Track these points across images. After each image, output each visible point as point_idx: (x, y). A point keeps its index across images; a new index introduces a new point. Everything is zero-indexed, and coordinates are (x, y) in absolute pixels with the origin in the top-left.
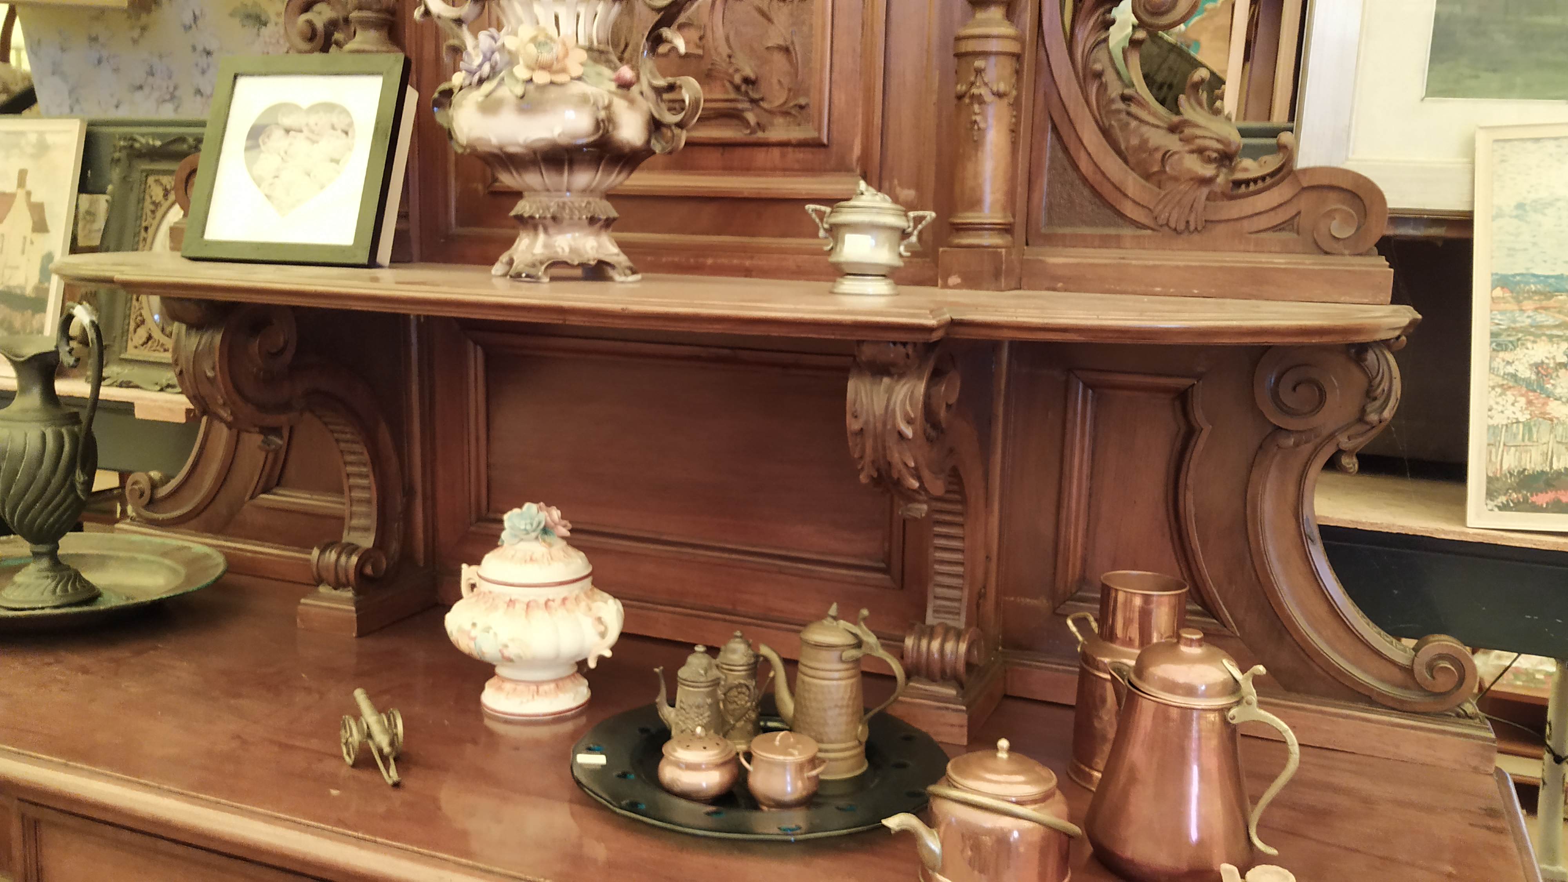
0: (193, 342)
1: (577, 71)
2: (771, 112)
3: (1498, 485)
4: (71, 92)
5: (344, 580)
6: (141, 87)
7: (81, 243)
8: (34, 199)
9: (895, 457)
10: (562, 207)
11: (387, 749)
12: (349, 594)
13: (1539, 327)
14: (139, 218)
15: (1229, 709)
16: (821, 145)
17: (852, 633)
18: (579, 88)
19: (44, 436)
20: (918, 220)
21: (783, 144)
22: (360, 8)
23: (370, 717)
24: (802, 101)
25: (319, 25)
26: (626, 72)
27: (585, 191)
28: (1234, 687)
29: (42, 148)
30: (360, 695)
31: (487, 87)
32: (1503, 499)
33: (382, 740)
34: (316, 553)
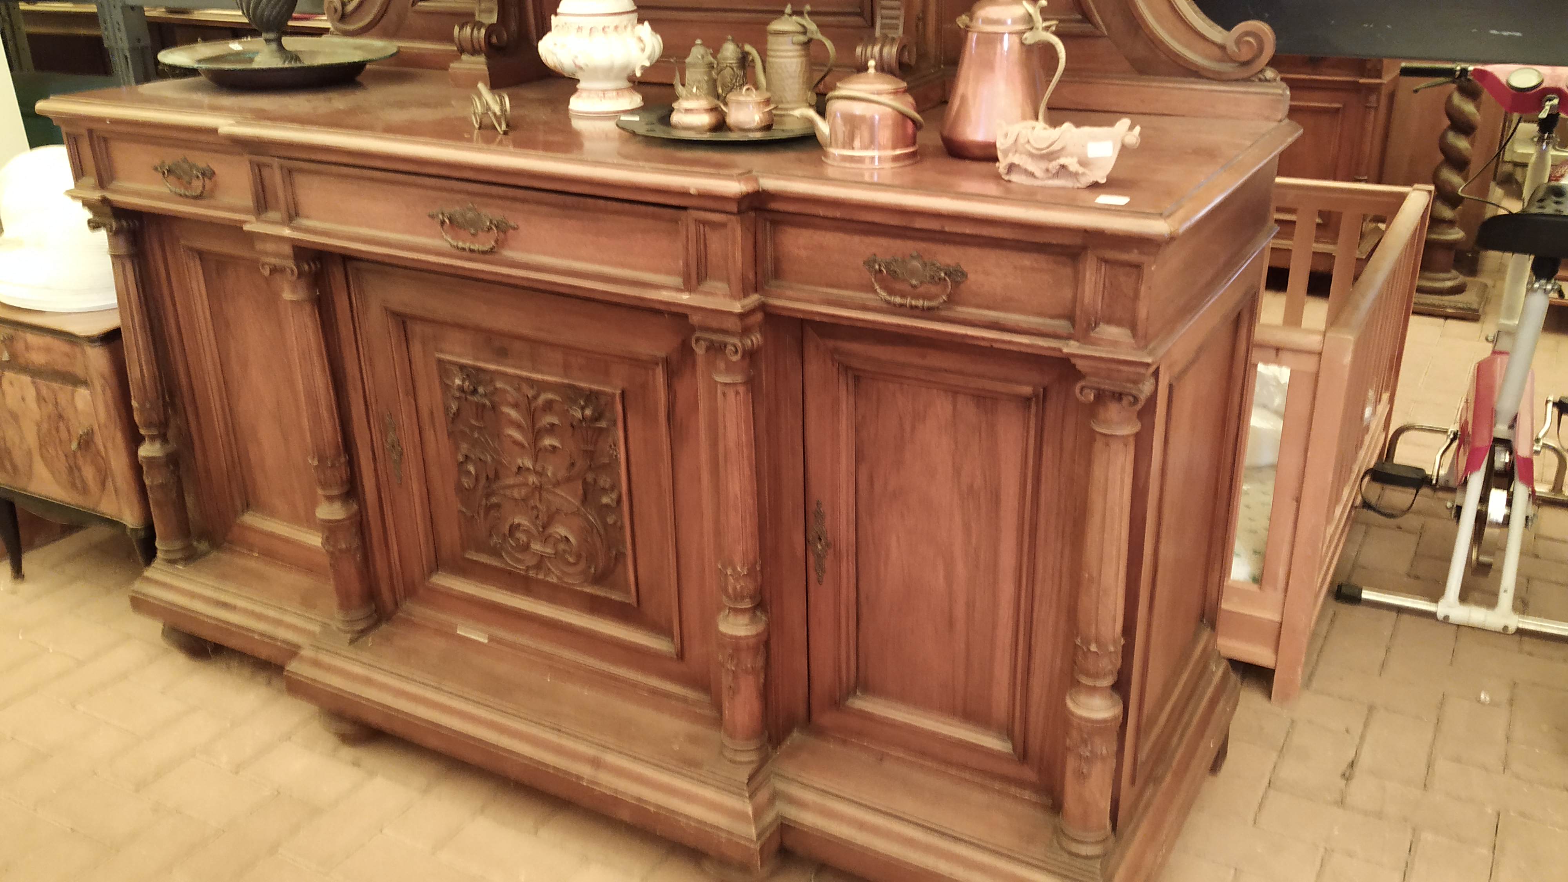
5: (477, 47)
11: (498, 113)
12: (482, 59)
15: (1024, 33)
17: (800, 25)
23: (488, 97)
28: (1029, 18)
30: (480, 87)
33: (496, 109)
34: (457, 29)
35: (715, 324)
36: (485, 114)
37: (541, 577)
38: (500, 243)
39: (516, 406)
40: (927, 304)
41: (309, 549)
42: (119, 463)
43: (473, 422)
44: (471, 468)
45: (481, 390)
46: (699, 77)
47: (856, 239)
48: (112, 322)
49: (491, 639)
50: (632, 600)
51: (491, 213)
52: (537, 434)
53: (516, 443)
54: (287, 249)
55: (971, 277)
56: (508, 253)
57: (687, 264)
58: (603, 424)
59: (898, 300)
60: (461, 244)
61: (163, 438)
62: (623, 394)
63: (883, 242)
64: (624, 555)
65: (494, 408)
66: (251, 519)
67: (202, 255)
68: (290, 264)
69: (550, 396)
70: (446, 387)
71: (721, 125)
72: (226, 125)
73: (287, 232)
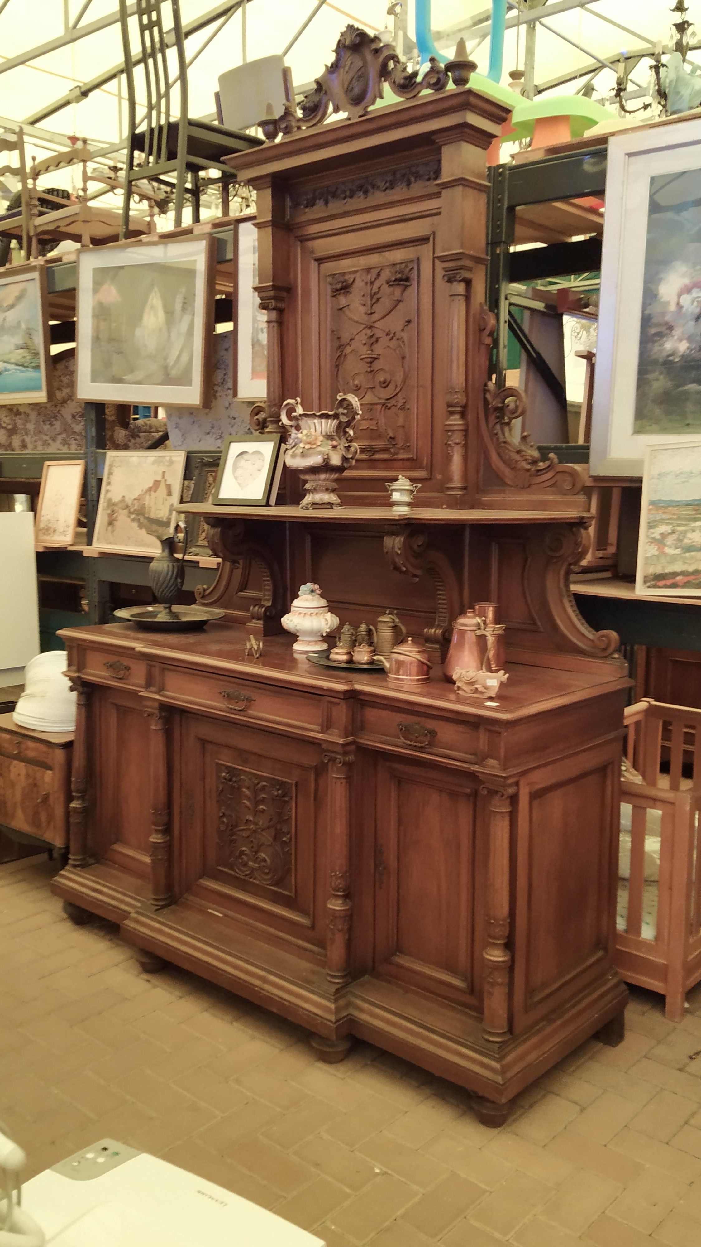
0: (212, 531)
1: (319, 443)
2: (399, 449)
3: (648, 579)
4: (183, 435)
5: (261, 616)
6: (209, 433)
7: (184, 500)
8: (168, 483)
9: (397, 560)
10: (317, 485)
11: (256, 649)
12: (261, 622)
13: (664, 519)
14: (204, 489)
15: (476, 631)
16: (414, 460)
17: (391, 619)
18: (319, 449)
19: (168, 566)
20: (416, 487)
21: (403, 460)
22: (270, 417)
23: (253, 642)
24: (408, 444)
25: (261, 420)
26: (335, 443)
27: (324, 480)
28: (478, 624)
29: (171, 462)
30: (251, 637)
31: (293, 449)
32: (648, 584)
33: (256, 647)
34: (252, 607)
35: (331, 748)
36: (251, 649)
37: (251, 880)
38: (247, 707)
39: (248, 788)
40: (420, 745)
41: (144, 864)
42: (59, 811)
43: (229, 795)
44: (225, 819)
45: (234, 779)
46: (346, 639)
47: (394, 714)
48: (71, 738)
49: (225, 915)
50: (293, 895)
51: (245, 692)
52: (257, 803)
53: (246, 807)
54: (156, 705)
55: (439, 734)
56: (250, 712)
57: (322, 721)
58: (286, 799)
59: (409, 742)
60: (230, 706)
61: (82, 798)
62: (296, 784)
63: (404, 716)
64: (291, 869)
65: (239, 788)
66: (118, 847)
67: (117, 707)
68: (156, 711)
69: (264, 783)
70: (218, 777)
71: (350, 661)
72: (139, 647)
73: (157, 697)
